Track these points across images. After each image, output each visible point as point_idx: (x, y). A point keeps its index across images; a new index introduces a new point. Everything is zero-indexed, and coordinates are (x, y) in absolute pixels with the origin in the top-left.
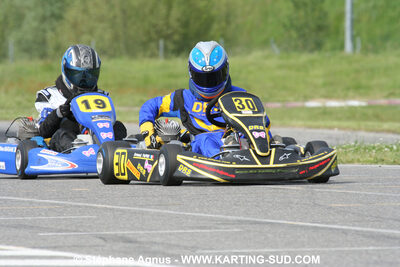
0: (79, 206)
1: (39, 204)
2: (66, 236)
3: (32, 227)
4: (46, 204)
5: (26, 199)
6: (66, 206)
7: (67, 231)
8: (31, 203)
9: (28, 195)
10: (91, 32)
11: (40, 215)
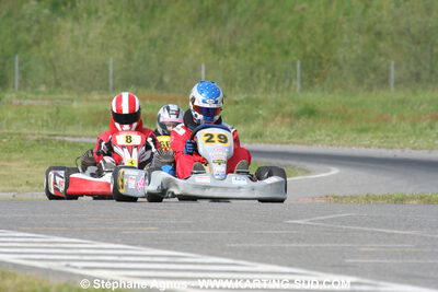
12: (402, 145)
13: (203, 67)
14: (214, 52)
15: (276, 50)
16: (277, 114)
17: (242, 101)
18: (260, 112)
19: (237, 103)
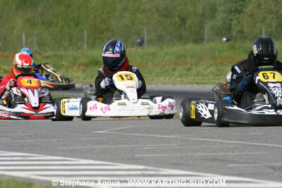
0: (255, 146)
1: (227, 143)
2: (247, 167)
3: (223, 160)
4: (232, 144)
5: (218, 141)
6: (246, 146)
7: (247, 163)
8: (222, 143)
9: (219, 137)
10: (262, 21)
11: (228, 152)
12: (156, 82)
13: (24, 35)
14: (31, 25)
15: (71, 23)
16: (74, 64)
17: (51, 56)
18: (64, 63)
19: (48, 57)
